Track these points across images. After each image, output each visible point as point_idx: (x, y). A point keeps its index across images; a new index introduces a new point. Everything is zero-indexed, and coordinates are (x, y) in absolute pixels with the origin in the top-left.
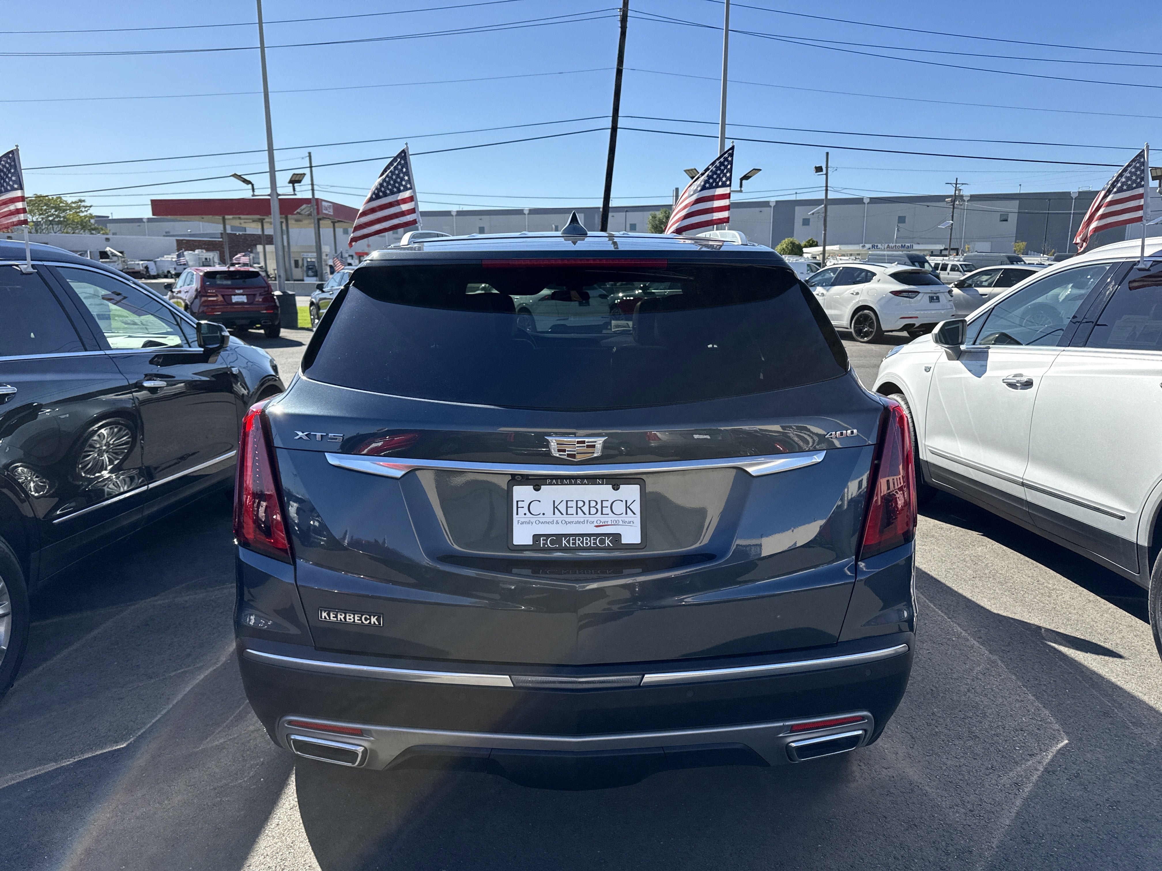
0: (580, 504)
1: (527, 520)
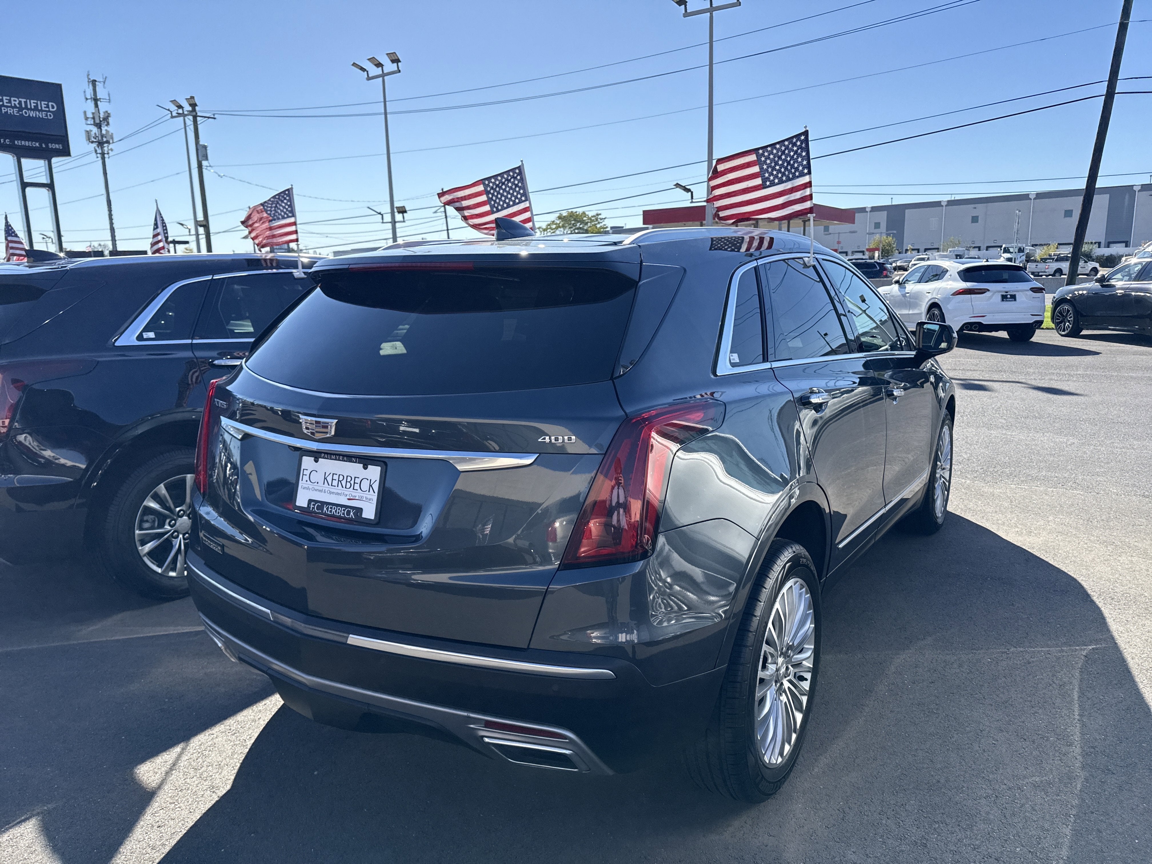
0: (341, 478)
1: (306, 486)
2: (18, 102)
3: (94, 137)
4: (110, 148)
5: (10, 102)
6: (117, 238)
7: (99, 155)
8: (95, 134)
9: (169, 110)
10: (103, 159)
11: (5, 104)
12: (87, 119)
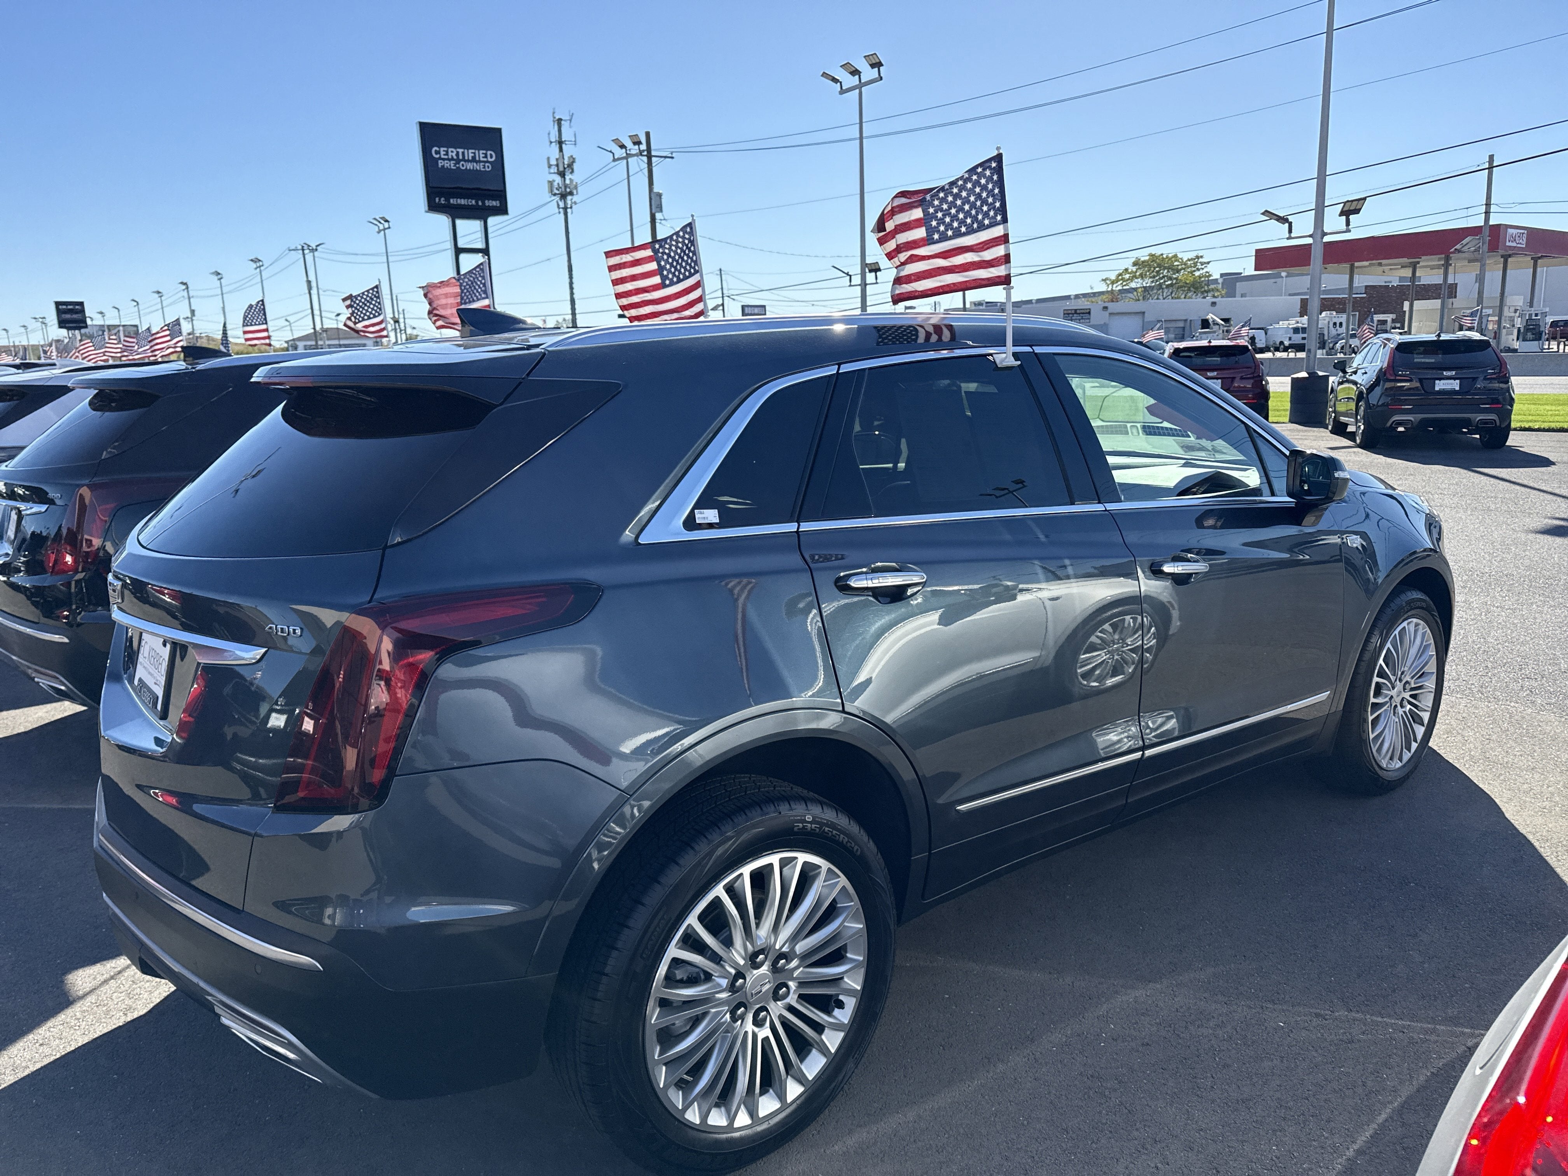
2: (455, 153)
3: (557, 189)
4: (573, 201)
5: (447, 154)
6: (577, 312)
7: (561, 210)
8: (558, 184)
9: (611, 152)
10: (566, 214)
11: (443, 157)
12: (550, 166)
